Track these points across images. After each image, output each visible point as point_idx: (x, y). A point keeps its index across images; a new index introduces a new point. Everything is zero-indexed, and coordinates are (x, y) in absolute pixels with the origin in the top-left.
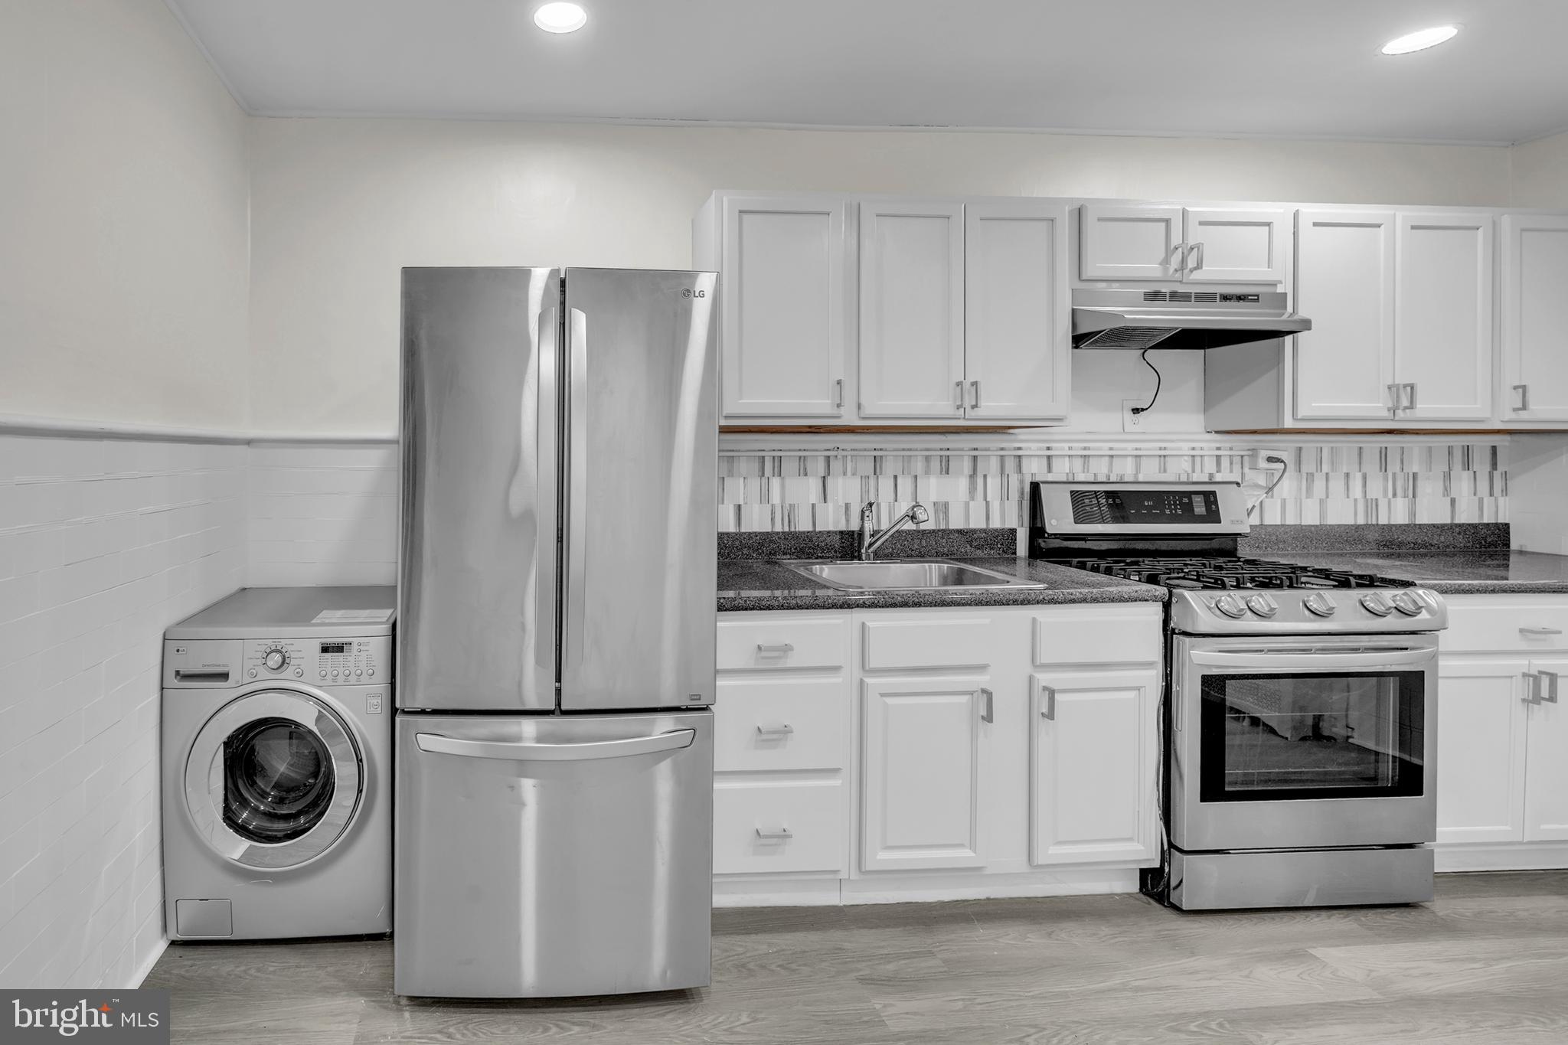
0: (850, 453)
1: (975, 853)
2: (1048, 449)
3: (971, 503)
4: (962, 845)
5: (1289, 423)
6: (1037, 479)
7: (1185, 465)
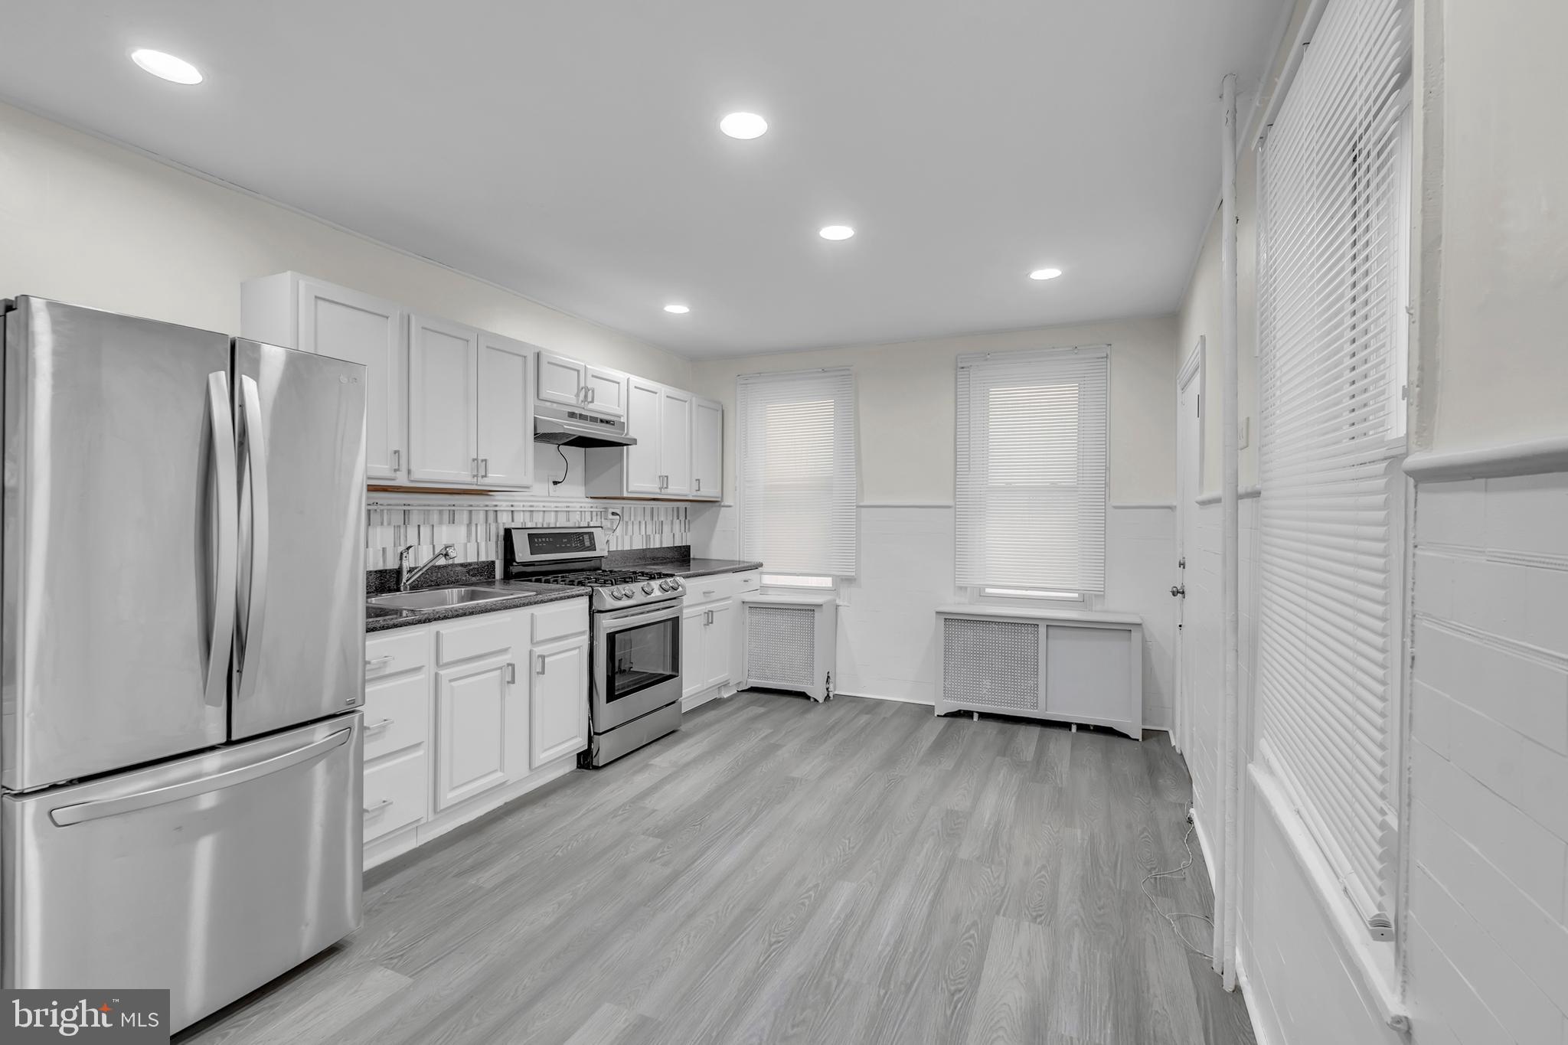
0: (386, 507)
1: (503, 772)
2: (512, 506)
3: (468, 544)
4: (496, 771)
5: (625, 495)
6: (507, 526)
7: (578, 517)
